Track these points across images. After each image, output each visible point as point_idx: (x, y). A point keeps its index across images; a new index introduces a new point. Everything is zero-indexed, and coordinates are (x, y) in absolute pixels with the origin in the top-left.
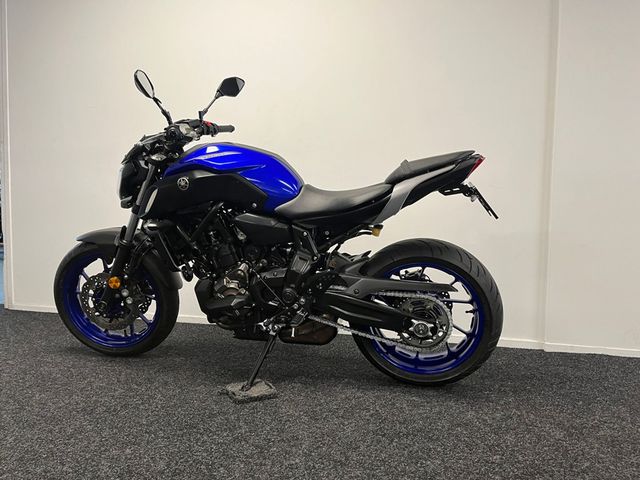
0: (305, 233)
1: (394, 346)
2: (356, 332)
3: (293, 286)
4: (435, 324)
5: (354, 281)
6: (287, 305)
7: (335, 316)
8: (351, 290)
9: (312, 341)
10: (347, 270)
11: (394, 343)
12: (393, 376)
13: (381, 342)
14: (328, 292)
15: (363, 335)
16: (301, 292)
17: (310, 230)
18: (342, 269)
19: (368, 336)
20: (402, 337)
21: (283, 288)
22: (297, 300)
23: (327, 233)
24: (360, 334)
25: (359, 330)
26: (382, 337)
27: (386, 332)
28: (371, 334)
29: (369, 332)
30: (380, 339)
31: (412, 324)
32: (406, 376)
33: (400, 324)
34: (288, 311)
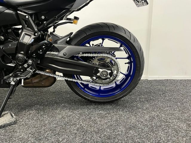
0: (27, 17)
1: (88, 84)
2: (67, 79)
3: (22, 52)
4: (111, 70)
5: (63, 48)
6: (20, 65)
7: (54, 71)
8: (61, 54)
9: (40, 85)
10: (59, 42)
11: (88, 83)
12: (89, 100)
13: (81, 83)
14: (46, 56)
15: (71, 80)
16: (29, 57)
17: (31, 15)
18: (56, 42)
19: (74, 80)
20: (93, 79)
21: (16, 54)
22: (26, 62)
23: (43, 17)
24: (69, 79)
25: (68, 78)
26: (82, 80)
27: (83, 77)
28: (75, 79)
29: (74, 78)
30: (81, 82)
31: (98, 72)
32: (95, 99)
33: (92, 72)
34: (21, 69)
